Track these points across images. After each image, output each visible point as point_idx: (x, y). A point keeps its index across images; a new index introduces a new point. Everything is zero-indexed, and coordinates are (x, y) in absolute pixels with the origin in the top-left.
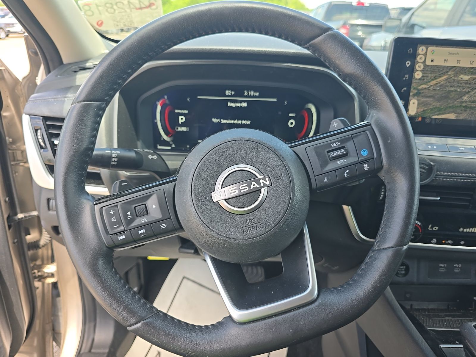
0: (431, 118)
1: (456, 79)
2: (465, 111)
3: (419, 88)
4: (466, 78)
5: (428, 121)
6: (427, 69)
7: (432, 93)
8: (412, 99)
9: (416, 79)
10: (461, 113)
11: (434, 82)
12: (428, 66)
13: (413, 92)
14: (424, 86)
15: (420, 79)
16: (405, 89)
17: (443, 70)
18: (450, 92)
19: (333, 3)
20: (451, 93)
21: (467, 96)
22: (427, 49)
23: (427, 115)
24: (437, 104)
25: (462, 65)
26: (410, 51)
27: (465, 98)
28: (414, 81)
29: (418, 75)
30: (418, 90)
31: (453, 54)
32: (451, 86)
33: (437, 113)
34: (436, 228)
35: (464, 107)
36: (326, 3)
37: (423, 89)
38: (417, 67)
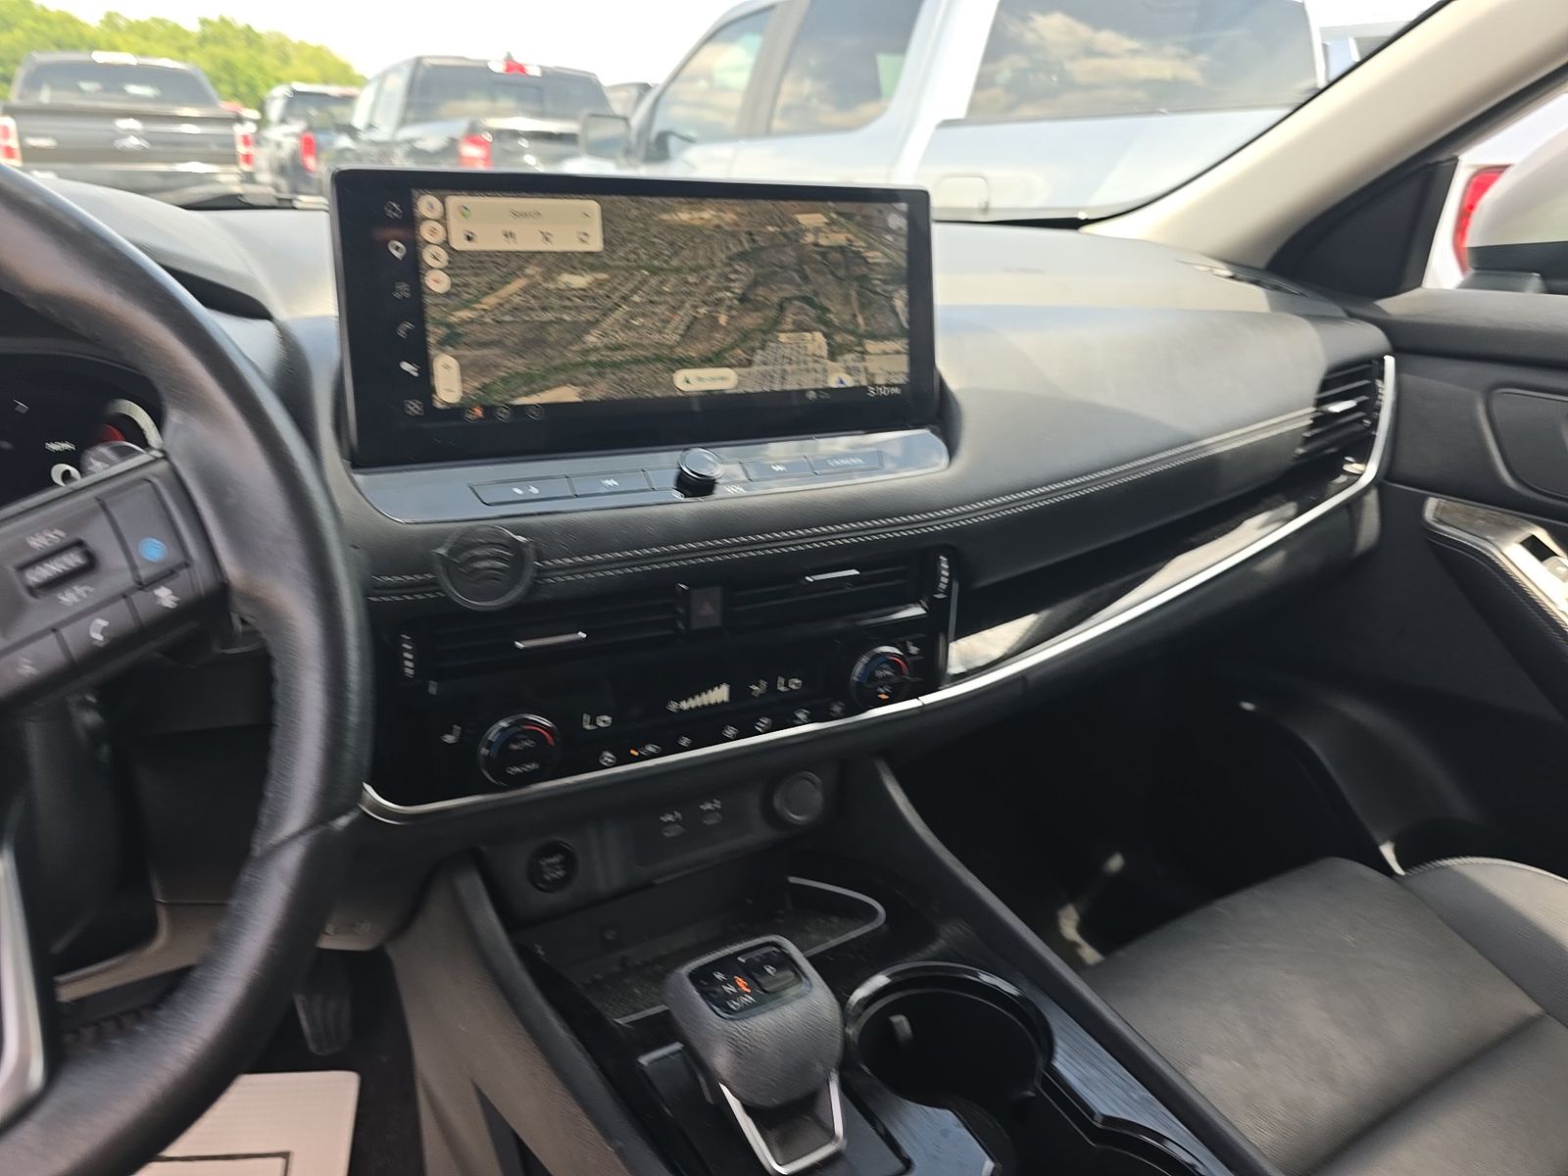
0: (512, 406)
1: (551, 286)
2: (601, 375)
3: (453, 319)
4: (579, 281)
5: (503, 415)
6: (459, 262)
7: (494, 333)
8: (436, 355)
9: (437, 295)
10: (591, 383)
11: (490, 301)
12: (460, 252)
13: (435, 334)
14: (465, 314)
15: (447, 294)
16: (408, 325)
17: (508, 264)
18: (544, 325)
19: (428, 62)
20: (551, 329)
21: (595, 332)
22: (443, 203)
23: (496, 398)
24: (518, 364)
25: (557, 246)
26: (394, 210)
27: (591, 339)
28: (428, 300)
29: (437, 282)
30: (449, 326)
31: (525, 215)
32: (544, 309)
33: (525, 389)
34: (604, 721)
35: (595, 364)
36: (405, 62)
37: (464, 322)
38: (427, 256)
